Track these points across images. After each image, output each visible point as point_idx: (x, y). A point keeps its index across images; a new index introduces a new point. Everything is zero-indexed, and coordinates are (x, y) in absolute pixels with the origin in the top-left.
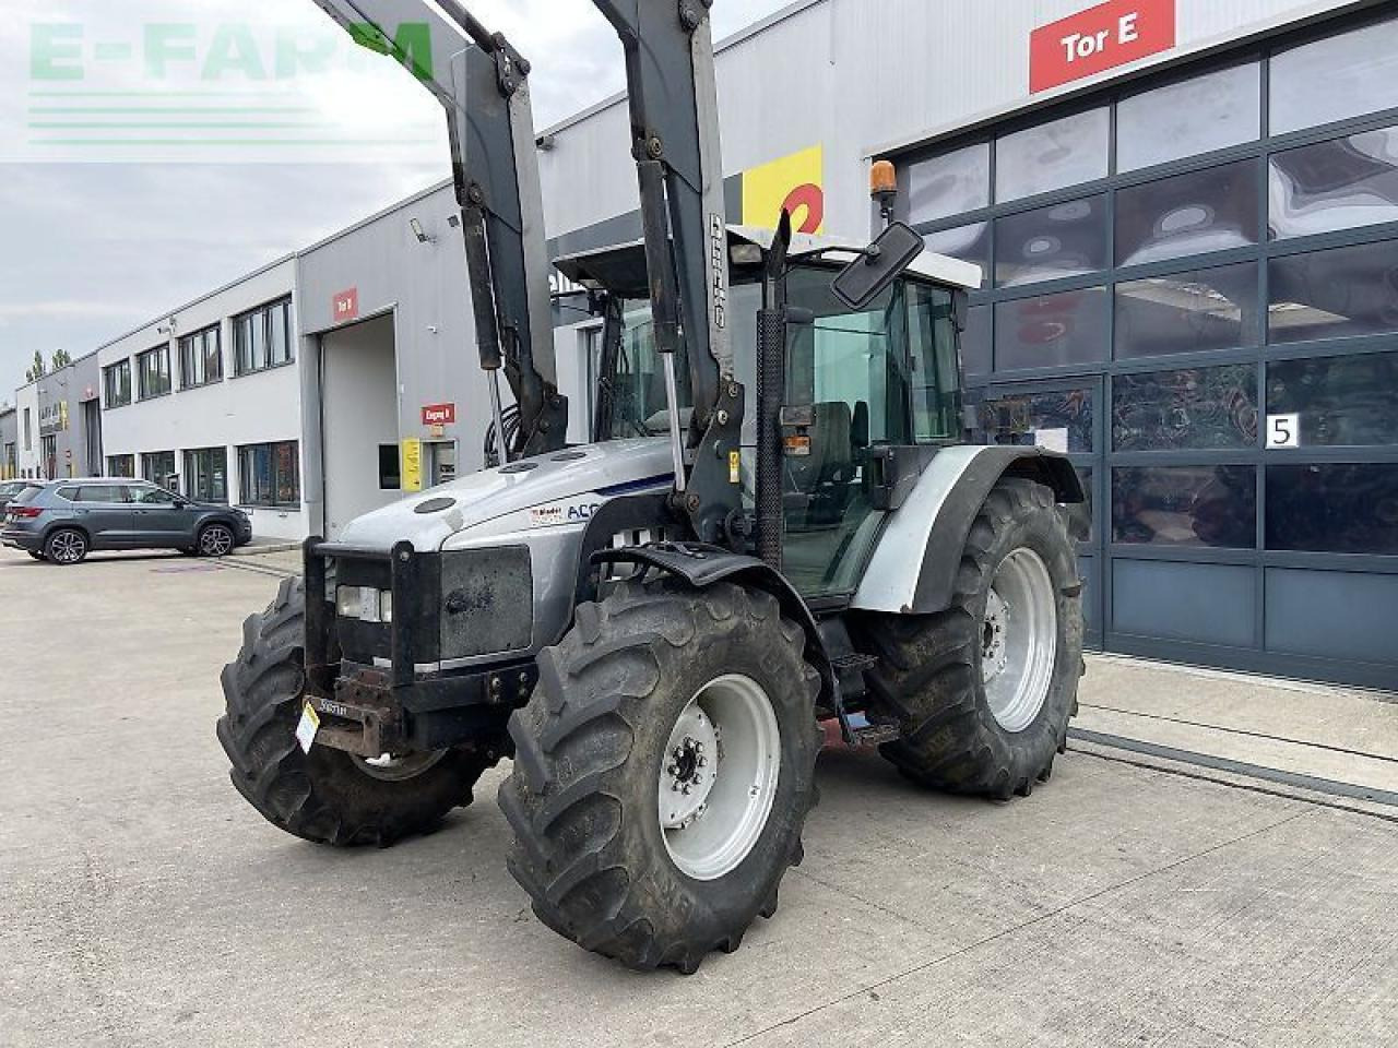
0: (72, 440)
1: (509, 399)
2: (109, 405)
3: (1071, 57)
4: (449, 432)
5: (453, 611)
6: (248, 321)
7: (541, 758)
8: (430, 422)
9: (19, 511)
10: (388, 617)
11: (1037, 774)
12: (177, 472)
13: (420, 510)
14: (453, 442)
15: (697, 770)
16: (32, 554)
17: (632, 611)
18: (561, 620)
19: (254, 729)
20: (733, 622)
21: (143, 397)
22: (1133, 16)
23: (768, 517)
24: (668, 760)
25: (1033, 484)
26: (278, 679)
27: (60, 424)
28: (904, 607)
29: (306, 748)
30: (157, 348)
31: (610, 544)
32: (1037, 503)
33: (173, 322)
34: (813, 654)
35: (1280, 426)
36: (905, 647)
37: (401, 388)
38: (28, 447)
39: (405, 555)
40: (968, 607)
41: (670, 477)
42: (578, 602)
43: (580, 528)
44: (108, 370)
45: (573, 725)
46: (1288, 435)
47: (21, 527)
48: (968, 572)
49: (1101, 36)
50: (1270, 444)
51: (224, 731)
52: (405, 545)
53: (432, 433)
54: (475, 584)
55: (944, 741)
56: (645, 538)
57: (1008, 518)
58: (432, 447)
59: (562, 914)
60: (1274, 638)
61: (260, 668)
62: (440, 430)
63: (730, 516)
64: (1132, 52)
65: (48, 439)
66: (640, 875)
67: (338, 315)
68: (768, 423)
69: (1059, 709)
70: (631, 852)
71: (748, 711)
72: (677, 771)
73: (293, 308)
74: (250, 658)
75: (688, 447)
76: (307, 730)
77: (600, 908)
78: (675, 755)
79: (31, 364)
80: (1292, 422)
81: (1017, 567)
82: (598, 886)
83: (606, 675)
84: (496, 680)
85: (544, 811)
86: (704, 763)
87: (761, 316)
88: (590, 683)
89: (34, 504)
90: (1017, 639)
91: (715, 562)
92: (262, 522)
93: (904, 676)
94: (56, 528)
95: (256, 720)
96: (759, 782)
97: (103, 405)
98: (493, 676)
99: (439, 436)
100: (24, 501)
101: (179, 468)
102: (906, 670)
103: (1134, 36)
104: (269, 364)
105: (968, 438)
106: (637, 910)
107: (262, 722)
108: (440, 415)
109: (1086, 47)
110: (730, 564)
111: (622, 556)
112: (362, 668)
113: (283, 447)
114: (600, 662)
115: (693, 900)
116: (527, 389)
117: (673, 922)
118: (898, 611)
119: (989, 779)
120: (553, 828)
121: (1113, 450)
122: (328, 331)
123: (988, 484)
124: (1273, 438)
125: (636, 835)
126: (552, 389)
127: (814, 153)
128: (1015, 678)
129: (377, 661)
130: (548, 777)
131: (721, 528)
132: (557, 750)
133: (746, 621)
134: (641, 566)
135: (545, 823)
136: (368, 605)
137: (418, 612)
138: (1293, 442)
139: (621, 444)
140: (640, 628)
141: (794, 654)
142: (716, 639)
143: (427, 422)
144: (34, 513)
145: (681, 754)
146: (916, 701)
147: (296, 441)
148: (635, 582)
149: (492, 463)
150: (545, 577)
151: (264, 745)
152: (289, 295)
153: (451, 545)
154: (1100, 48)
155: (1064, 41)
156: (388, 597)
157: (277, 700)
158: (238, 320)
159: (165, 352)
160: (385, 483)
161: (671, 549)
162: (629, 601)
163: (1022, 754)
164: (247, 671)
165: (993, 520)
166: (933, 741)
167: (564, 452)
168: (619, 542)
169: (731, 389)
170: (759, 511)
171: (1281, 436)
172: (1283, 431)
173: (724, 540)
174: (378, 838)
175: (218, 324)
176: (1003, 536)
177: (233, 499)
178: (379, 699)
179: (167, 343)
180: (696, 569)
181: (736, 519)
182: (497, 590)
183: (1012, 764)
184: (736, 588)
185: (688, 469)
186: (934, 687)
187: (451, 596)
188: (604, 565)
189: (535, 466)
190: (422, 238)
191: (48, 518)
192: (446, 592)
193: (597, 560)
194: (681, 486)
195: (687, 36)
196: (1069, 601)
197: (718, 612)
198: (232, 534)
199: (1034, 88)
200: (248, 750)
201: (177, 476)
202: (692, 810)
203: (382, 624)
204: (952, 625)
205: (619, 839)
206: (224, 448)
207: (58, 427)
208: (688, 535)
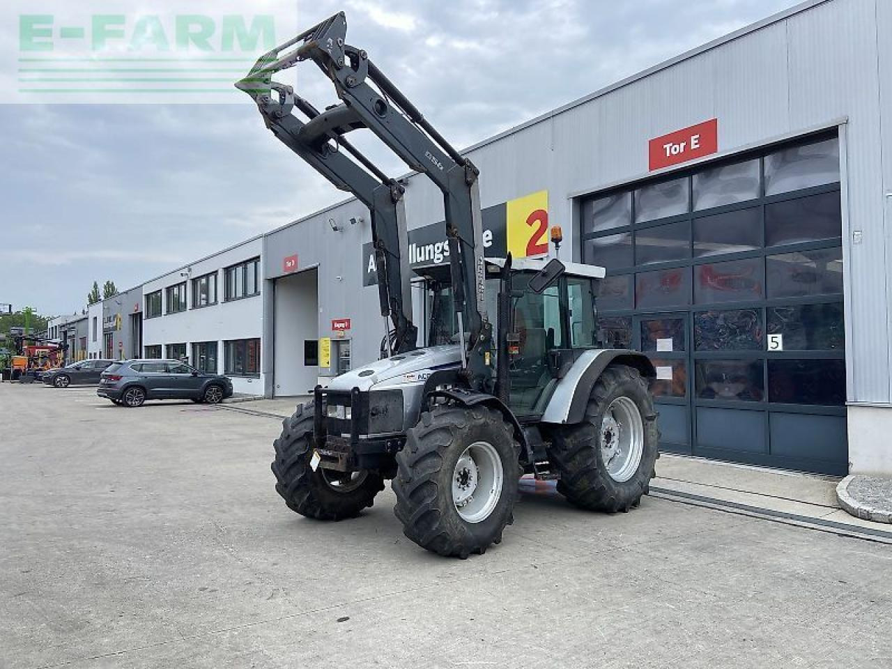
0: (123, 335)
1: (392, 327)
2: (148, 317)
3: (668, 155)
4: (347, 334)
5: (373, 415)
6: (234, 271)
7: (408, 469)
8: (337, 329)
9: (107, 377)
10: (349, 417)
11: (632, 503)
12: (188, 355)
13: (361, 375)
14: (348, 340)
15: (468, 481)
16: (113, 401)
17: (443, 414)
18: (415, 418)
19: (288, 466)
20: (482, 421)
21: (168, 312)
22: (697, 136)
23: (502, 381)
24: (456, 475)
25: (627, 367)
26: (299, 445)
27: (116, 326)
28: (564, 421)
29: (314, 469)
30: (179, 285)
31: (435, 389)
32: (629, 376)
33: (190, 270)
34: (518, 436)
35: (774, 339)
36: (565, 440)
37: (321, 310)
38: (95, 340)
39: (357, 392)
40: (592, 421)
41: (460, 362)
42: (422, 412)
43: (423, 383)
44: (148, 296)
45: (421, 456)
46: (777, 343)
47: (110, 386)
48: (593, 406)
49: (682, 145)
50: (770, 349)
51: (275, 467)
52: (356, 389)
53: (337, 335)
54: (382, 405)
55: (584, 483)
56: (449, 387)
57: (613, 383)
58: (337, 343)
59: (415, 530)
60: (776, 448)
61: (291, 440)
62: (342, 333)
63: (485, 380)
64: (697, 153)
65: (108, 334)
66: (445, 514)
67: (286, 269)
68: (502, 340)
69: (644, 473)
70: (441, 504)
71: (490, 458)
72: (460, 480)
73: (261, 264)
74: (286, 436)
75: (468, 350)
76: (315, 462)
77: (430, 525)
78: (460, 474)
79: (90, 290)
80: (779, 338)
81: (623, 406)
82: (429, 516)
83: (433, 438)
84: (389, 443)
85: (409, 489)
86: (472, 479)
87: (499, 295)
88: (426, 441)
89: (118, 373)
90: (624, 441)
91: (475, 397)
92: (239, 385)
93: (566, 453)
94: (129, 387)
95: (289, 461)
96: (494, 488)
97: (144, 317)
98: (388, 442)
99: (341, 337)
100: (112, 371)
101: (189, 353)
102: (566, 450)
103: (698, 146)
104: (245, 295)
105: (600, 345)
106: (443, 528)
107: (292, 462)
108: (343, 325)
109: (675, 150)
110: (481, 397)
111: (440, 394)
112: (338, 439)
113: (250, 342)
114: (430, 433)
115: (465, 528)
116: (400, 324)
117: (458, 536)
118: (560, 422)
119: (605, 501)
120: (413, 494)
121: (695, 349)
122: (279, 278)
123: (603, 367)
124: (771, 346)
125: (443, 497)
126: (411, 323)
127: (544, 194)
128: (624, 459)
129: (343, 435)
130: (410, 475)
131: (481, 385)
132: (414, 465)
133: (488, 421)
134: (447, 399)
135: (409, 494)
136: (341, 413)
137: (360, 414)
138: (780, 348)
139: (441, 348)
140: (445, 421)
141: (509, 437)
142: (474, 426)
143: (334, 329)
144: (118, 378)
145: (462, 473)
146: (570, 464)
147: (259, 339)
148: (445, 405)
149: (384, 356)
150: (408, 404)
151: (292, 472)
152: (259, 257)
153: (373, 389)
154: (682, 151)
155: (665, 146)
156: (349, 410)
157: (298, 453)
158: (228, 270)
159: (183, 286)
160: (307, 363)
161: (458, 391)
162: (442, 411)
163: (624, 493)
164: (285, 442)
165: (605, 383)
166: (579, 483)
167: (416, 351)
168: (438, 389)
169: (486, 326)
170: (498, 378)
171: (775, 345)
172: (775, 343)
173: (482, 389)
174: (335, 516)
175: (217, 271)
176: (610, 392)
177: (221, 371)
178: (344, 450)
179: (185, 282)
180: (468, 398)
181: (488, 380)
182: (390, 407)
183: (617, 496)
184: (484, 407)
185: (467, 360)
186: (578, 458)
187: (373, 409)
188: (433, 398)
189: (404, 358)
190: (335, 229)
191: (124, 381)
192: (371, 408)
193: (430, 395)
194: (464, 367)
195: (468, 189)
196: (650, 423)
197: (476, 415)
198: (222, 391)
199: (651, 169)
200: (286, 473)
201: (187, 358)
202: (466, 497)
203: (346, 420)
204: (585, 429)
205: (437, 498)
206: (216, 342)
207: (115, 328)
208: (467, 387)
